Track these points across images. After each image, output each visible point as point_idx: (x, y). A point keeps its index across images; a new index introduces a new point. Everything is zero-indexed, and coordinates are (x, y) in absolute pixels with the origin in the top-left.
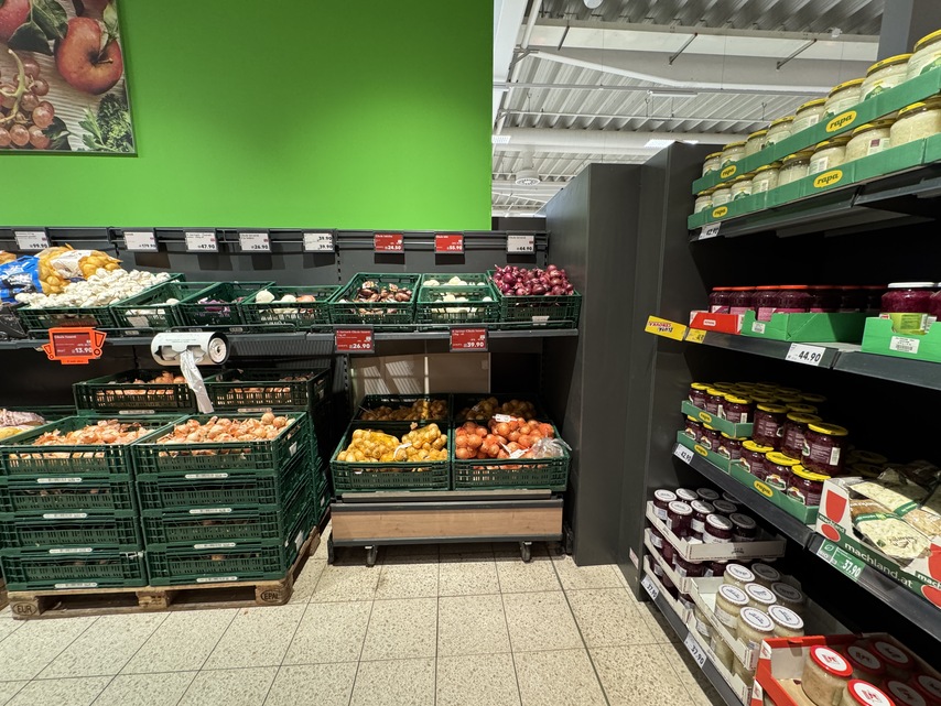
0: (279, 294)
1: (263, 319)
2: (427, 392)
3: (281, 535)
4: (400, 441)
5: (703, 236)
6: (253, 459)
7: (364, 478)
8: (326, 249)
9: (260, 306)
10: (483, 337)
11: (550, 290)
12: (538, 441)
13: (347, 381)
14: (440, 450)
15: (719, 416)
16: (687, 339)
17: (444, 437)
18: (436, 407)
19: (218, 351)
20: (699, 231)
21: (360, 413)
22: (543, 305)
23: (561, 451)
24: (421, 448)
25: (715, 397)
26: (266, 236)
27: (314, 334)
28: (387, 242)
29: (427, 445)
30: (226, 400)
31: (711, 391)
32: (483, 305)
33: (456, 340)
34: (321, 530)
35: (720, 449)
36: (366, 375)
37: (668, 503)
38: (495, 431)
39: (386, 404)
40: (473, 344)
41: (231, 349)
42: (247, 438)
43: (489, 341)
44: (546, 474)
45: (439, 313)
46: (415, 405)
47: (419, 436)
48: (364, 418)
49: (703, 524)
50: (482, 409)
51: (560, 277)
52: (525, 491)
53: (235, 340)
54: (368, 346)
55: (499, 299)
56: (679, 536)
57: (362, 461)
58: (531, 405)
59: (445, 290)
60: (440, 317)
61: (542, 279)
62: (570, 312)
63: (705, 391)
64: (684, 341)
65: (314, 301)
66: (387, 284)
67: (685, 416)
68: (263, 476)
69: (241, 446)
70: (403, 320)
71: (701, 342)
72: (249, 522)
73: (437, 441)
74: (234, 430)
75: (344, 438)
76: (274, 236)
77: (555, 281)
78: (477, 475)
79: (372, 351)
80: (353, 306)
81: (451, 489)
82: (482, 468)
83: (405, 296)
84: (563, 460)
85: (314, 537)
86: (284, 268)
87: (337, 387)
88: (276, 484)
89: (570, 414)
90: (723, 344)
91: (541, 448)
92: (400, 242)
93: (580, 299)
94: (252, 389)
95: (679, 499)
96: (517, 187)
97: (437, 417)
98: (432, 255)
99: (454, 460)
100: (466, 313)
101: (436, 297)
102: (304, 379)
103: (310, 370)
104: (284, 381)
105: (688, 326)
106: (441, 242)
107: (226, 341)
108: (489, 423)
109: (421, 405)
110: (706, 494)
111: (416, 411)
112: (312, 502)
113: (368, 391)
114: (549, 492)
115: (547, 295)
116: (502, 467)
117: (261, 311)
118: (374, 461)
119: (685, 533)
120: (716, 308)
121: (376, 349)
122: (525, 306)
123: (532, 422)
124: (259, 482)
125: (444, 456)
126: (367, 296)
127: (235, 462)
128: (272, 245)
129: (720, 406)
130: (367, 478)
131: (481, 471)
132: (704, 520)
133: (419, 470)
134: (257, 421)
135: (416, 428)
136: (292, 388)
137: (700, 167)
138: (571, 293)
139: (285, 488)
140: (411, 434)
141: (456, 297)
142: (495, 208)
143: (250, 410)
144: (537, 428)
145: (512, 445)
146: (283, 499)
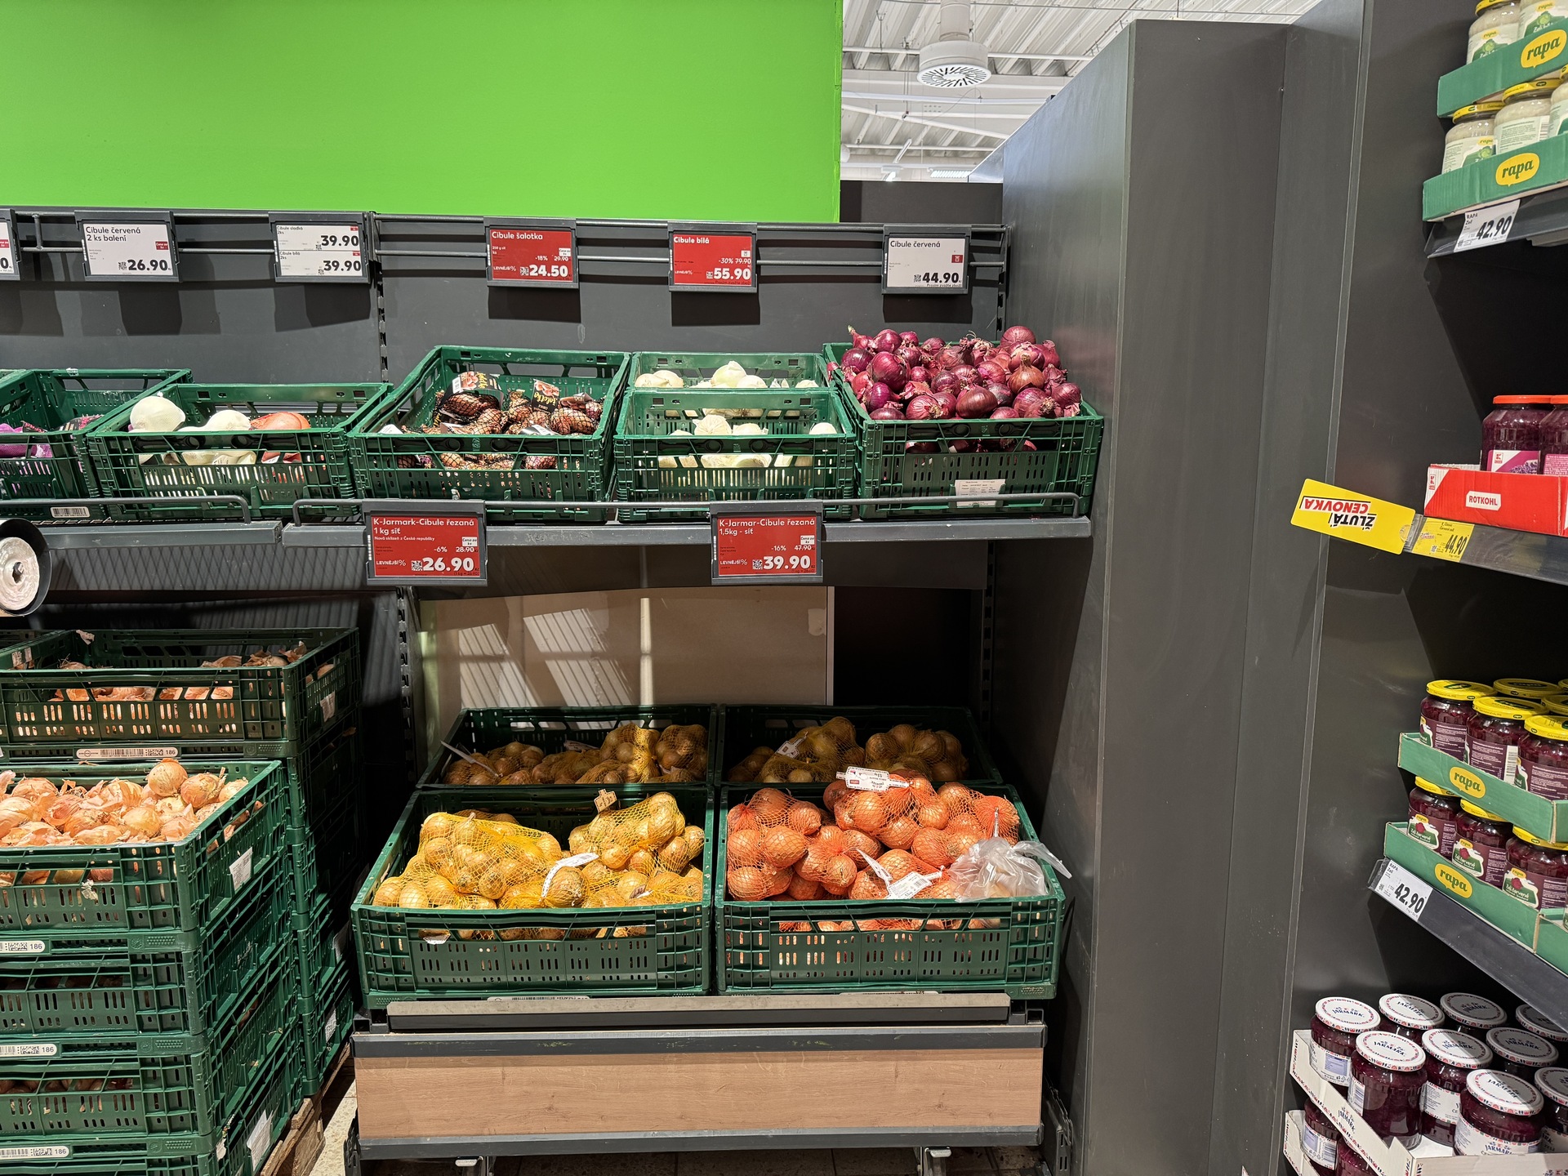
0: (199, 407)
1: (152, 480)
2: (647, 700)
3: (204, 1123)
4: (565, 846)
5: (1468, 241)
6: (120, 899)
7: (455, 956)
8: (343, 273)
9: (140, 443)
10: (808, 541)
11: (1009, 402)
12: (971, 849)
13: (406, 669)
14: (683, 872)
15: (1509, 779)
16: (1418, 549)
17: (694, 834)
18: (673, 746)
19: (17, 576)
20: (1453, 226)
21: (448, 761)
22: (989, 446)
23: (1040, 879)
24: (626, 866)
25: (1496, 722)
26: (161, 232)
27: (304, 529)
28: (527, 254)
29: (642, 856)
30: (40, 723)
31: (1486, 705)
32: (810, 445)
33: (728, 548)
34: (326, 1109)
35: (1510, 875)
36: (464, 649)
37: (1354, 1036)
38: (844, 816)
39: (525, 738)
40: (779, 561)
41: (55, 573)
42: (101, 837)
43: (827, 552)
44: (993, 946)
45: (680, 470)
46: (612, 738)
47: (621, 830)
48: (457, 779)
49: (1456, 1098)
50: (807, 752)
51: (1040, 364)
52: (932, 999)
53: (67, 543)
54: (469, 564)
55: (857, 430)
56: (1384, 1133)
57: (446, 908)
58: (950, 741)
59: (702, 402)
60: (684, 481)
61: (986, 368)
62: (1067, 469)
63: (1468, 704)
64: (1406, 556)
65: (306, 428)
66: (527, 379)
67: (1409, 778)
68: (149, 951)
69: (85, 859)
70: (574, 488)
71: (1455, 557)
72: (110, 1085)
73: (674, 846)
74: (62, 812)
75: (394, 838)
76: (186, 232)
77: (1025, 376)
78: (791, 949)
79: (481, 580)
80: (420, 444)
81: (713, 991)
82: (805, 926)
83: (579, 417)
84: (1045, 905)
85: (304, 1130)
86: (216, 330)
87: (376, 687)
88: (189, 974)
89: (1065, 771)
90: (1522, 564)
91: (979, 868)
92: (565, 253)
93: (1099, 428)
94: (122, 693)
95: (1387, 1024)
96: (923, 91)
97: (674, 775)
98: (663, 295)
99: (721, 904)
100: (760, 471)
101: (672, 422)
102: (275, 663)
103: (295, 636)
104: (216, 666)
105: (1420, 510)
106: (687, 257)
107: (39, 546)
108: (828, 794)
109: (629, 739)
110: (1468, 1010)
111: (614, 757)
112: (299, 1026)
113: (472, 699)
114: (1003, 1000)
115: (1000, 416)
116: (864, 925)
117: (144, 457)
118: (484, 906)
119: (1401, 1125)
120: (1502, 458)
121: (491, 573)
122: (935, 449)
123: (954, 793)
124: (142, 969)
125: (692, 890)
126: (467, 416)
127: (67, 908)
128: (180, 260)
129: (1512, 750)
130: (462, 956)
131: (802, 937)
132: (1459, 1087)
133: (619, 931)
134: (132, 786)
135: (615, 807)
136: (241, 687)
137: (1460, 34)
138: (1072, 413)
139: (215, 985)
140: (597, 825)
141: (733, 421)
142: (855, 155)
143: (112, 753)
144: (967, 808)
145: (895, 858)
146: (209, 1016)
